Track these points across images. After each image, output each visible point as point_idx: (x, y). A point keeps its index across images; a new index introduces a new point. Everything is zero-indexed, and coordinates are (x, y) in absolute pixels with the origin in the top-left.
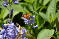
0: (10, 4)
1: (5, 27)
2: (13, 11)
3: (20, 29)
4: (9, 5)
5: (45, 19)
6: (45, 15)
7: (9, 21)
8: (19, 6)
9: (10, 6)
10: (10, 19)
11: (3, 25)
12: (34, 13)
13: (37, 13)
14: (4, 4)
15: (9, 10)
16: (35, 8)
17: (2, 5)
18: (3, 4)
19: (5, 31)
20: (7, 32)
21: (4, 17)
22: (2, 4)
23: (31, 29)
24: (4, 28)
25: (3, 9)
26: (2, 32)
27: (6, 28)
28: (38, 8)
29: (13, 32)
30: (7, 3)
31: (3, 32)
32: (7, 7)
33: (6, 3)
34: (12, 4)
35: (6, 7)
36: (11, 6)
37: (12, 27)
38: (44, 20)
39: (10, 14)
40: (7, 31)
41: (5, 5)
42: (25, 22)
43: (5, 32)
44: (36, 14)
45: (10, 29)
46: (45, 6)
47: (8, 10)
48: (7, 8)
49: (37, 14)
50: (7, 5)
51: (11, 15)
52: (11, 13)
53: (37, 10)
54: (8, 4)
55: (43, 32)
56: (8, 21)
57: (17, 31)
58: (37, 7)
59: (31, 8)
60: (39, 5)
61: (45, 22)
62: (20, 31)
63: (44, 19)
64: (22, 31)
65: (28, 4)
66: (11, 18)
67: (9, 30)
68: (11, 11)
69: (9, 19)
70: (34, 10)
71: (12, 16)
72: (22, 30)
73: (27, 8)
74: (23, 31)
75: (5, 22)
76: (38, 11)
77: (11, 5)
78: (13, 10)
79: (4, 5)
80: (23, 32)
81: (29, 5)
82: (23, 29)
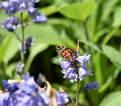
0: (22, 22)
1: (9, 87)
2: (32, 44)
3: (51, 95)
4: (19, 26)
5: (117, 63)
6: (117, 53)
7: (20, 70)
8: (48, 29)
9: (23, 28)
10: (23, 65)
11: (4, 81)
12: (89, 47)
13: (95, 48)
14: (7, 23)
15: (21, 39)
16: (91, 33)
17: (2, 26)
18: (3, 22)
19: (9, 98)
20: (15, 101)
21: (6, 60)
22: (2, 24)
23: (79, 92)
24: (8, 91)
25: (5, 36)
26: (2, 102)
27: (13, 89)
28: (100, 33)
29: (32, 102)
30: (16, 22)
31: (4, 101)
32: (15, 31)
33: (12, 21)
34: (29, 23)
35: (11, 30)
36: (25, 29)
37: (29, 90)
38: (115, 68)
39: (23, 50)
40: (14, 99)
41: (9, 25)
42: (64, 73)
43: (11, 100)
44: (93, 52)
45: (23, 94)
46: (118, 30)
47: (18, 38)
48: (15, 33)
49: (96, 52)
50: (14, 27)
51: (25, 52)
52: (25, 48)
53: (96, 39)
54: (16, 24)
55: (113, 100)
56: (17, 70)
57: (43, 101)
58: (96, 32)
59: (80, 33)
60: (100, 26)
61: (117, 72)
62: (50, 99)
63: (116, 65)
64: (57, 101)
65: (71, 23)
66: (25, 62)
67: (19, 95)
68: (25, 42)
69: (19, 63)
70: (88, 38)
71: (27, 55)
72: (56, 97)
73: (70, 33)
74: (59, 100)
75: (9, 71)
76: (99, 42)
77: (27, 25)
78: (30, 41)
79: (6, 27)
80: (60, 103)
81: (75, 26)
82: (58, 93)
